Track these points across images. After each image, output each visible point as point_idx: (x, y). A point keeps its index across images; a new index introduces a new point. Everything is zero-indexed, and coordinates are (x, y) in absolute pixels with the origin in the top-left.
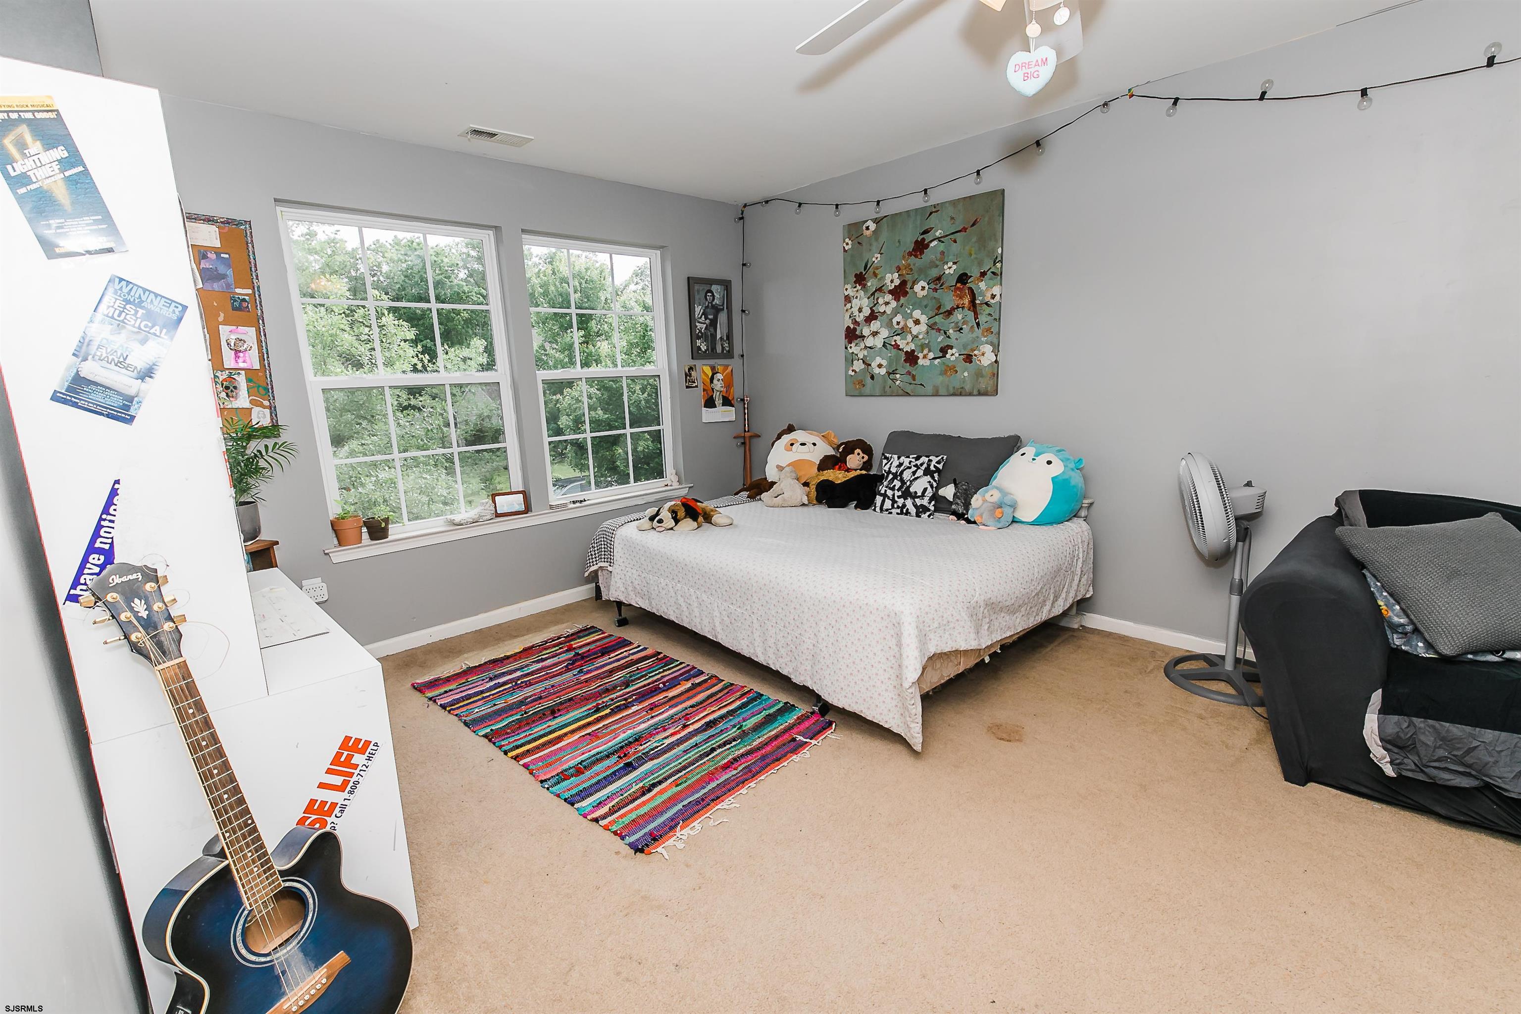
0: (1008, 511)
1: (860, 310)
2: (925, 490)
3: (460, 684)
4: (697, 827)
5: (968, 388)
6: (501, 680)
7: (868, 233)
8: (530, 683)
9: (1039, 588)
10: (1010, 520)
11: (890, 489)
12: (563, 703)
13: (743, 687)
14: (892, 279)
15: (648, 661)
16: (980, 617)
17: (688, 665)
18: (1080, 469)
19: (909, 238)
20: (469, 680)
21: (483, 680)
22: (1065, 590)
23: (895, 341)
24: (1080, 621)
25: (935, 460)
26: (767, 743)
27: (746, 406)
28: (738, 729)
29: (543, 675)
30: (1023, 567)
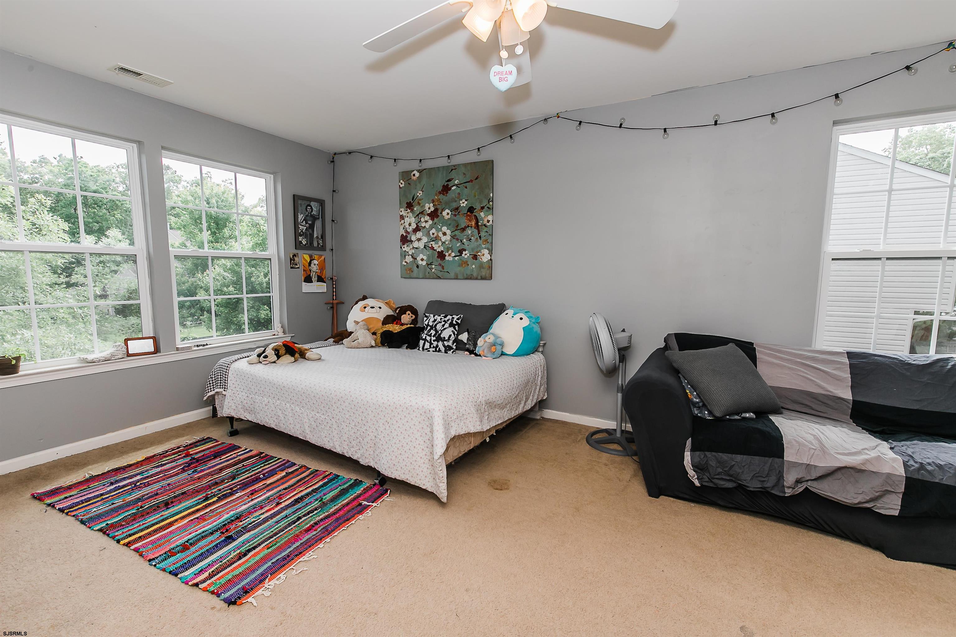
0: (499, 347)
1: (410, 225)
2: (450, 336)
3: (81, 490)
4: (282, 578)
5: (475, 274)
6: (121, 484)
7: (414, 178)
8: (148, 483)
9: (517, 393)
10: (500, 353)
11: (428, 335)
12: (177, 497)
13: (325, 472)
14: (429, 207)
15: (252, 460)
16: (483, 411)
17: (284, 460)
18: (538, 323)
19: (439, 183)
20: (90, 486)
21: (104, 485)
22: (532, 394)
23: (432, 245)
24: (541, 414)
25: (456, 317)
26: (340, 509)
27: (334, 283)
28: (319, 501)
29: (161, 477)
30: (508, 381)
